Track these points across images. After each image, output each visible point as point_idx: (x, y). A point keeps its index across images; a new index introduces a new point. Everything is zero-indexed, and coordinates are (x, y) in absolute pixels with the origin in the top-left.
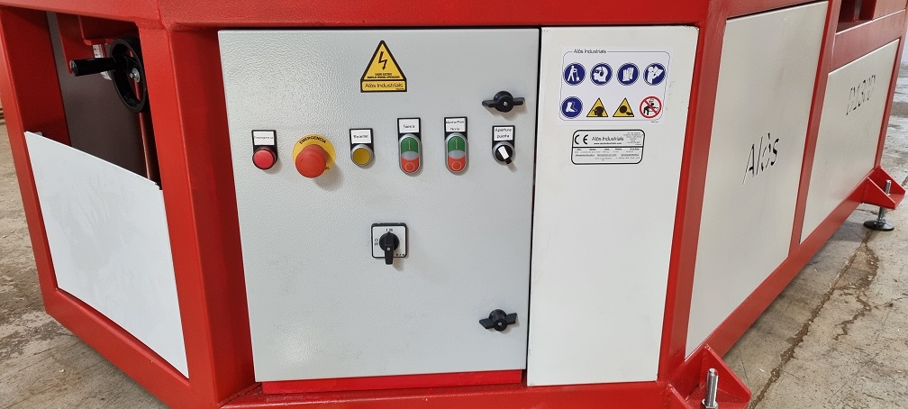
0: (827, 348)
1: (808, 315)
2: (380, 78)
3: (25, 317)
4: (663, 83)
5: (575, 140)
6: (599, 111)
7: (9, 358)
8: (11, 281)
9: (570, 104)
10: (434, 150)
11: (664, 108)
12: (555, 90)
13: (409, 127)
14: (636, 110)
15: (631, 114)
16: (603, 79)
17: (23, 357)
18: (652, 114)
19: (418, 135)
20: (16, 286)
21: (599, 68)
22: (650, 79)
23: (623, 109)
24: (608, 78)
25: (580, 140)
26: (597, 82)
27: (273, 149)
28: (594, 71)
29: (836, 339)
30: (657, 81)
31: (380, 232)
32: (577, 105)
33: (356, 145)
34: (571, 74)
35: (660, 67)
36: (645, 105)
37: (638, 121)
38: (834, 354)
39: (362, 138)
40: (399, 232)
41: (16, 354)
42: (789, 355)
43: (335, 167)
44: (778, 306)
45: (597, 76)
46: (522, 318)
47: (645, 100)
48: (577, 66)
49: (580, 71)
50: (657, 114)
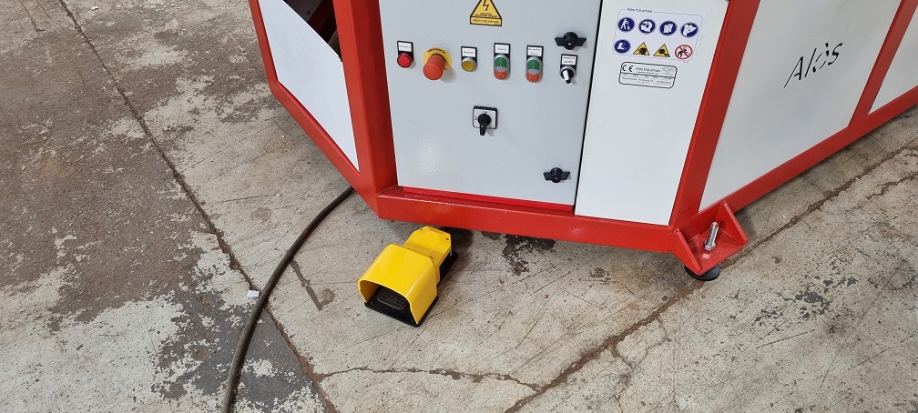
0: (855, 205)
1: (861, 170)
2: (483, 16)
3: (256, 86)
4: (696, 36)
5: (622, 68)
6: (643, 51)
7: (250, 121)
8: (244, 52)
9: (621, 44)
10: (519, 65)
11: (694, 52)
12: (610, 34)
13: (503, 50)
14: (671, 53)
15: (668, 55)
16: (648, 30)
17: (258, 121)
18: (684, 56)
19: (508, 55)
20: (248, 57)
21: (646, 23)
22: (686, 32)
23: (662, 51)
24: (652, 29)
25: (626, 68)
26: (643, 31)
27: (411, 55)
28: (642, 23)
29: (869, 198)
30: (690, 35)
31: (479, 112)
32: (627, 46)
33: (465, 57)
34: (624, 24)
35: (694, 25)
36: (679, 50)
37: (673, 60)
38: (858, 212)
39: (470, 53)
40: (492, 114)
41: (253, 119)
42: (817, 206)
43: (451, 68)
44: (838, 159)
45: (643, 28)
46: (574, 175)
47: (680, 47)
48: (628, 19)
49: (631, 23)
50: (688, 57)
